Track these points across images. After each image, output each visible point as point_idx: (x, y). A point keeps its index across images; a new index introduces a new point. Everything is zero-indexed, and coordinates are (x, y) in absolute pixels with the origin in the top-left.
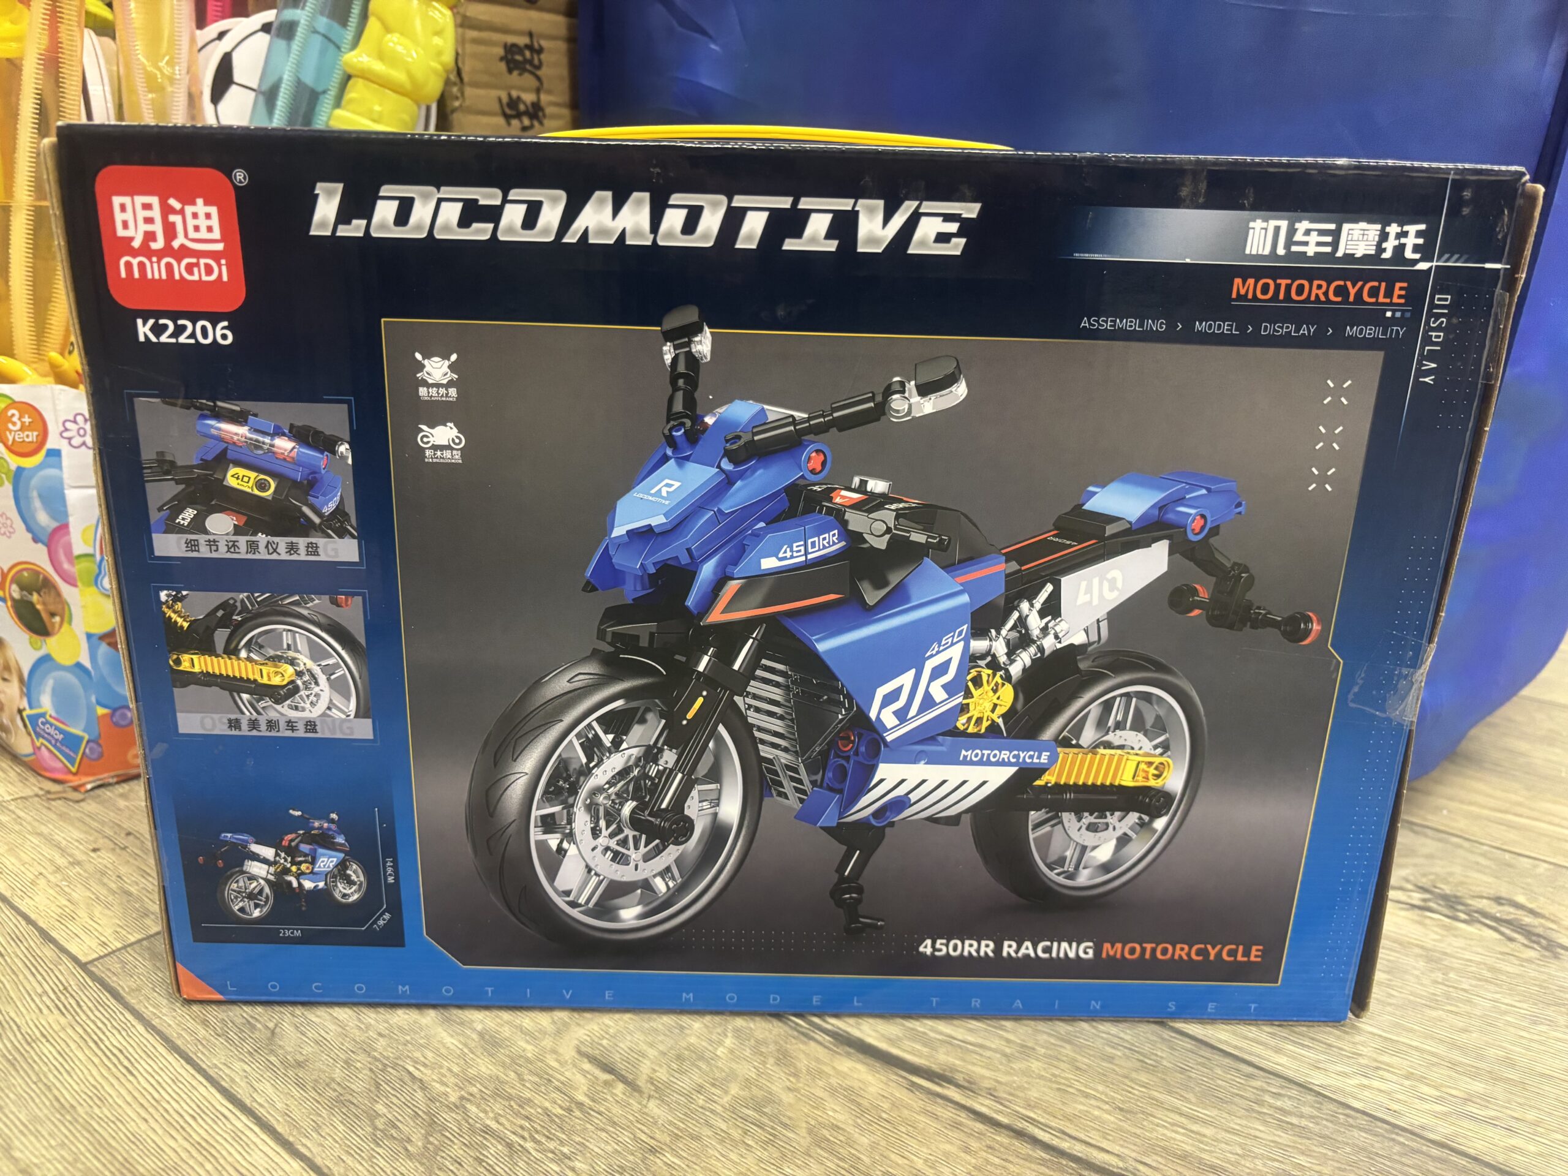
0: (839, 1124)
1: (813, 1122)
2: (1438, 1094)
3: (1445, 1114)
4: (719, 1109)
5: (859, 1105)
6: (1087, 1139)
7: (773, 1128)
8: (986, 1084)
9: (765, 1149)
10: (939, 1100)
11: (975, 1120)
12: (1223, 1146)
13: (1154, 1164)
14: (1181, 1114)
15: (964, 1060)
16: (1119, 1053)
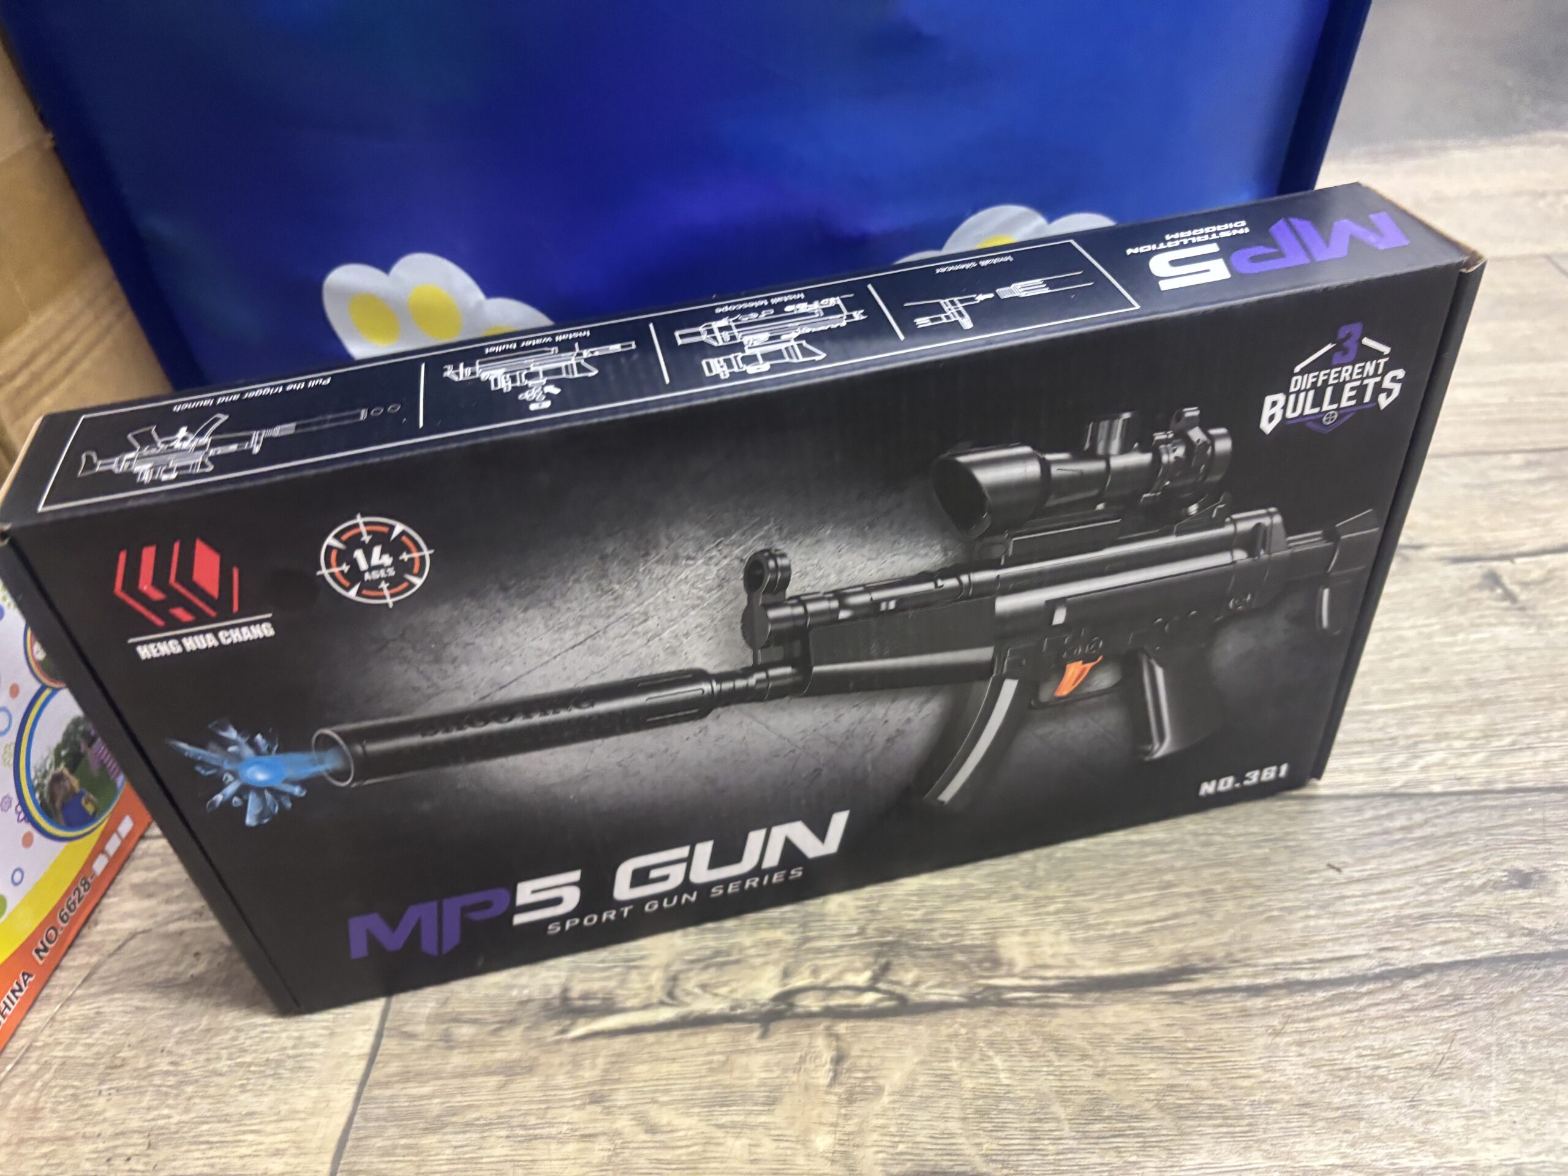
0: (1170, 1082)
1: (1152, 1096)
2: (1466, 743)
3: (1488, 758)
4: (1072, 1143)
5: (1161, 1049)
6: (1330, 955)
7: (1133, 1129)
8: (1220, 953)
9: (1151, 1156)
10: (1209, 997)
11: (1249, 997)
12: (1409, 892)
13: (1390, 945)
14: (1358, 881)
15: (1180, 941)
16: (1267, 850)
